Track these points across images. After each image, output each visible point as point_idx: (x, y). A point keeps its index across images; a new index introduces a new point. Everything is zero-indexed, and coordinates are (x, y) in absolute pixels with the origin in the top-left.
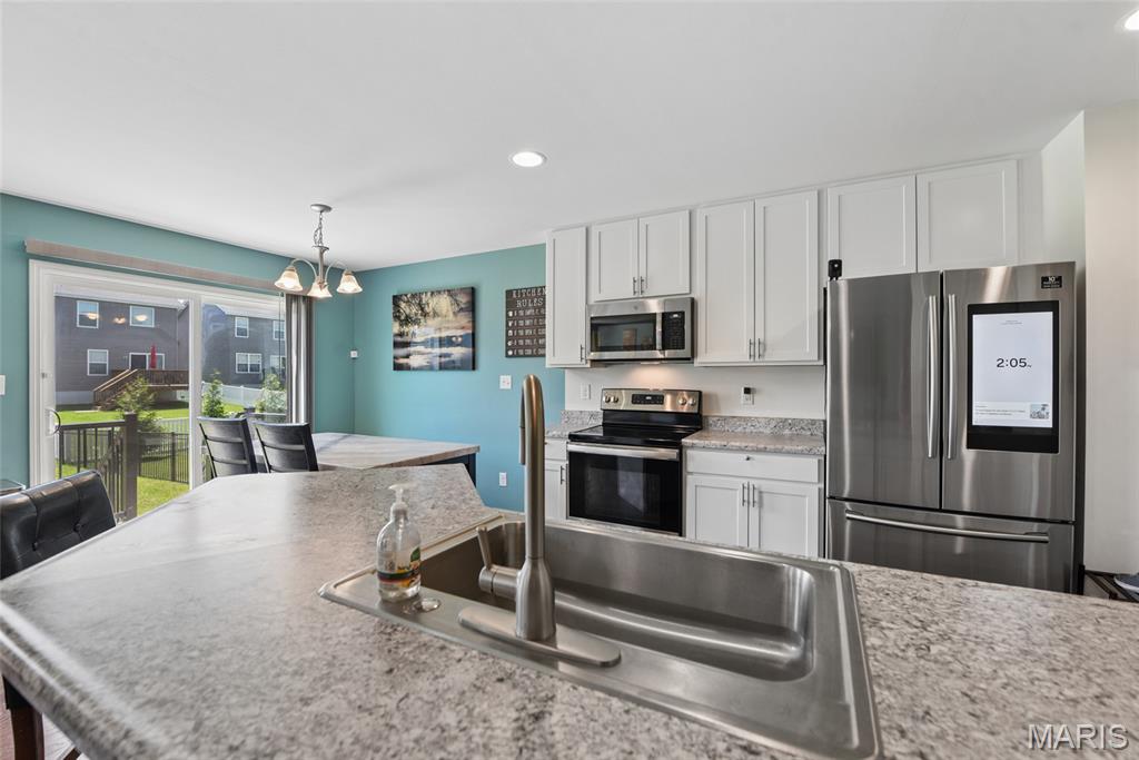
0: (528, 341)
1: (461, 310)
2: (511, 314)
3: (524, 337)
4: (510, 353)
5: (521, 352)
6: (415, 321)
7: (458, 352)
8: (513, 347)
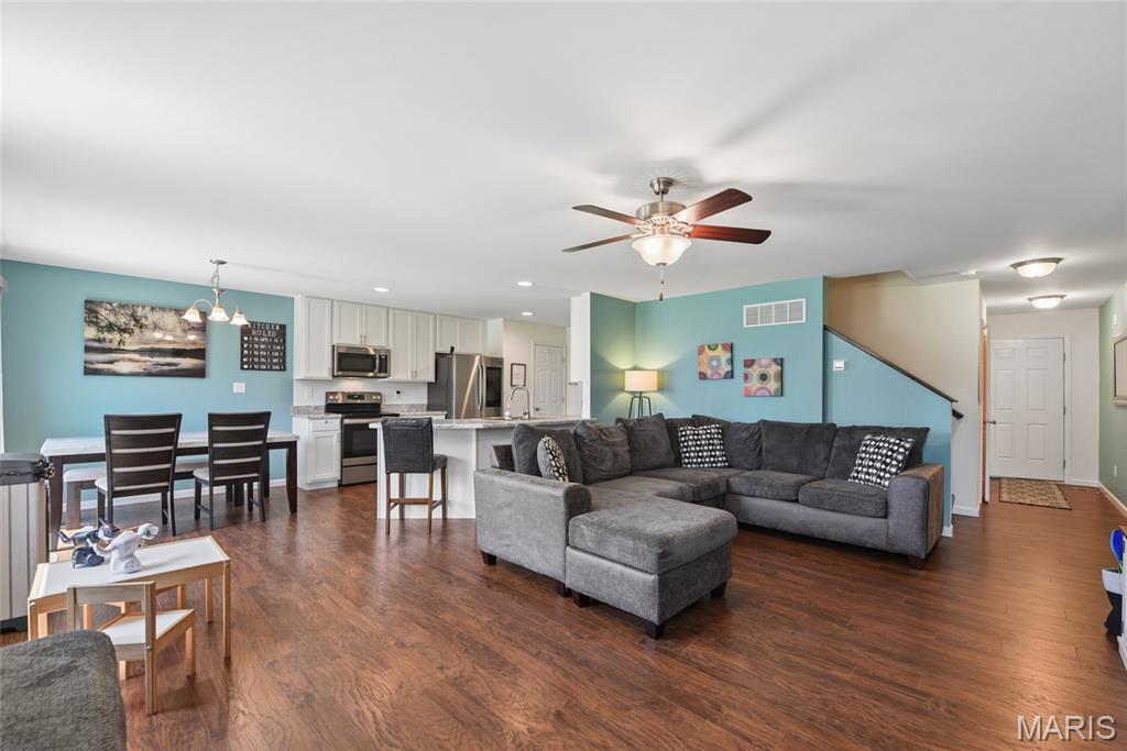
0: (262, 360)
1: (193, 329)
2: (246, 338)
3: (259, 357)
4: (246, 366)
5: (256, 367)
6: (124, 331)
7: (186, 363)
8: (247, 363)
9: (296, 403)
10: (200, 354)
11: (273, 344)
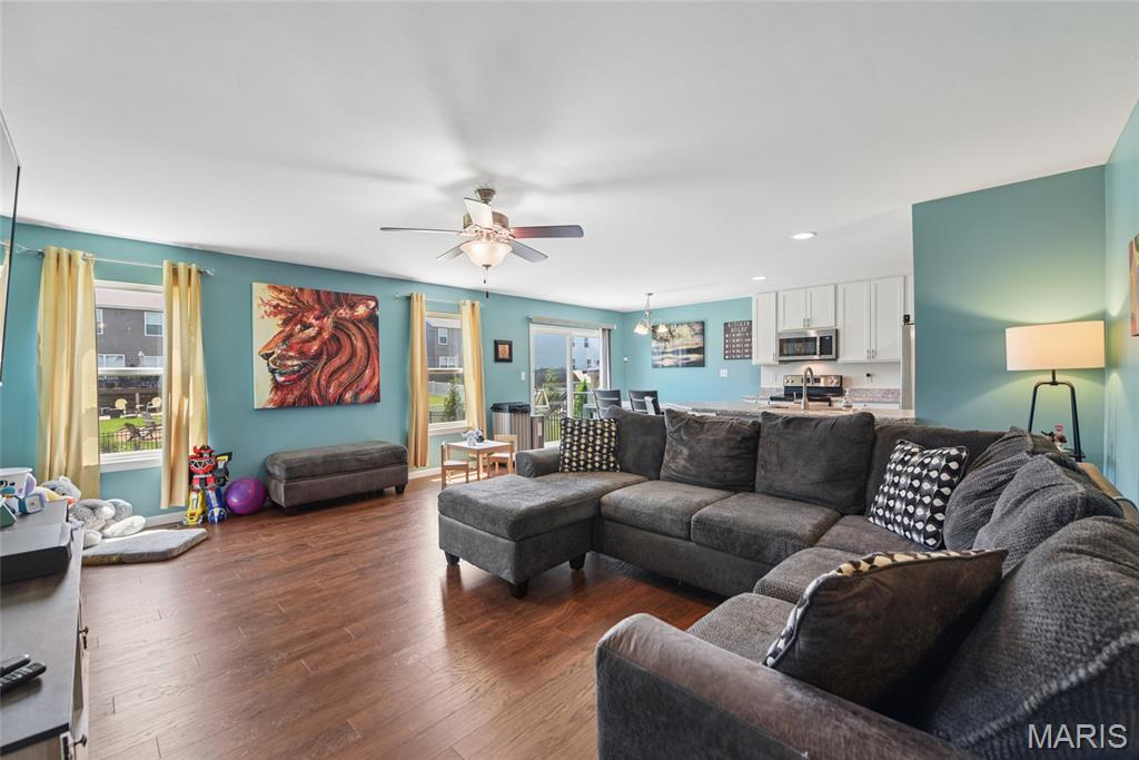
0: (738, 351)
1: (696, 334)
2: (727, 336)
3: (735, 349)
4: (727, 357)
5: (734, 357)
6: (666, 340)
7: (694, 357)
8: (728, 354)
9: (762, 386)
10: (700, 350)
11: (745, 337)
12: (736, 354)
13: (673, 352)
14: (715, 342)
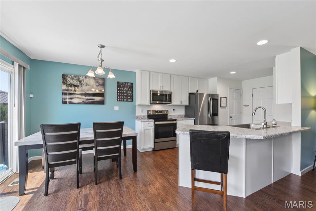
0: (125, 97)
1: (100, 85)
2: (119, 89)
3: (123, 96)
4: (119, 100)
5: (122, 100)
6: (76, 86)
7: (98, 99)
8: (119, 98)
9: (137, 115)
10: (102, 95)
11: (128, 90)
12: (124, 99)
13: (82, 94)
14: (111, 92)
